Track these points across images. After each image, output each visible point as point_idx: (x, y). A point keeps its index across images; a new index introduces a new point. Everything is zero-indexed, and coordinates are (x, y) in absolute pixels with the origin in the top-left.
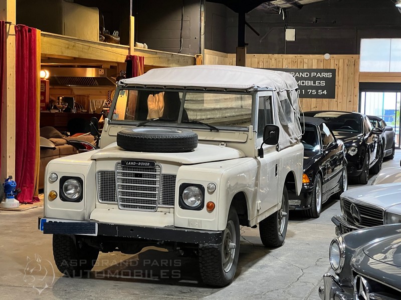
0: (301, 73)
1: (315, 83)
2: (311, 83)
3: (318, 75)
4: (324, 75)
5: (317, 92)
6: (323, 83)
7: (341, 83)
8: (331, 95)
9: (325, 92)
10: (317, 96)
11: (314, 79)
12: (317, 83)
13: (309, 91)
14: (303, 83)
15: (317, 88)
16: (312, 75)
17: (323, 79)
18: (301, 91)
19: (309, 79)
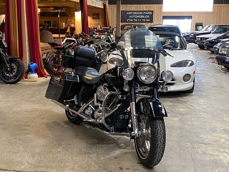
0: (139, 13)
1: (145, 16)
2: (143, 17)
3: (146, 13)
4: (149, 13)
5: (146, 20)
6: (148, 17)
7: (155, 16)
8: (151, 21)
9: (149, 20)
10: (146, 22)
11: (145, 15)
13: (143, 20)
14: (140, 17)
15: (146, 19)
16: (144, 13)
17: (148, 15)
18: (139, 20)
19: (143, 15)
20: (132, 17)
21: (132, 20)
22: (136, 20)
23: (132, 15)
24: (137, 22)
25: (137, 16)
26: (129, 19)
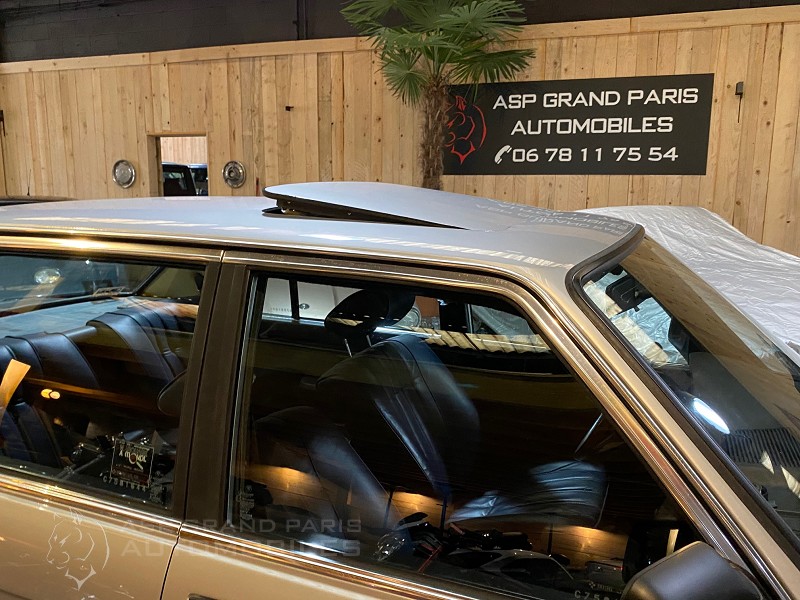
0: (592, 94)
1: (637, 124)
2: (625, 125)
3: (649, 99)
4: (671, 98)
5: (645, 153)
6: (666, 125)
8: (693, 161)
9: (672, 154)
10: (645, 168)
11: (637, 111)
12: (645, 125)
13: (619, 152)
14: (599, 126)
15: (644, 142)
16: (630, 98)
17: (668, 109)
18: (592, 155)
19: (620, 111)
20: (534, 128)
21: (530, 156)
22: (565, 155)
23: (534, 113)
24: (575, 168)
25: (574, 125)
26: (507, 148)
